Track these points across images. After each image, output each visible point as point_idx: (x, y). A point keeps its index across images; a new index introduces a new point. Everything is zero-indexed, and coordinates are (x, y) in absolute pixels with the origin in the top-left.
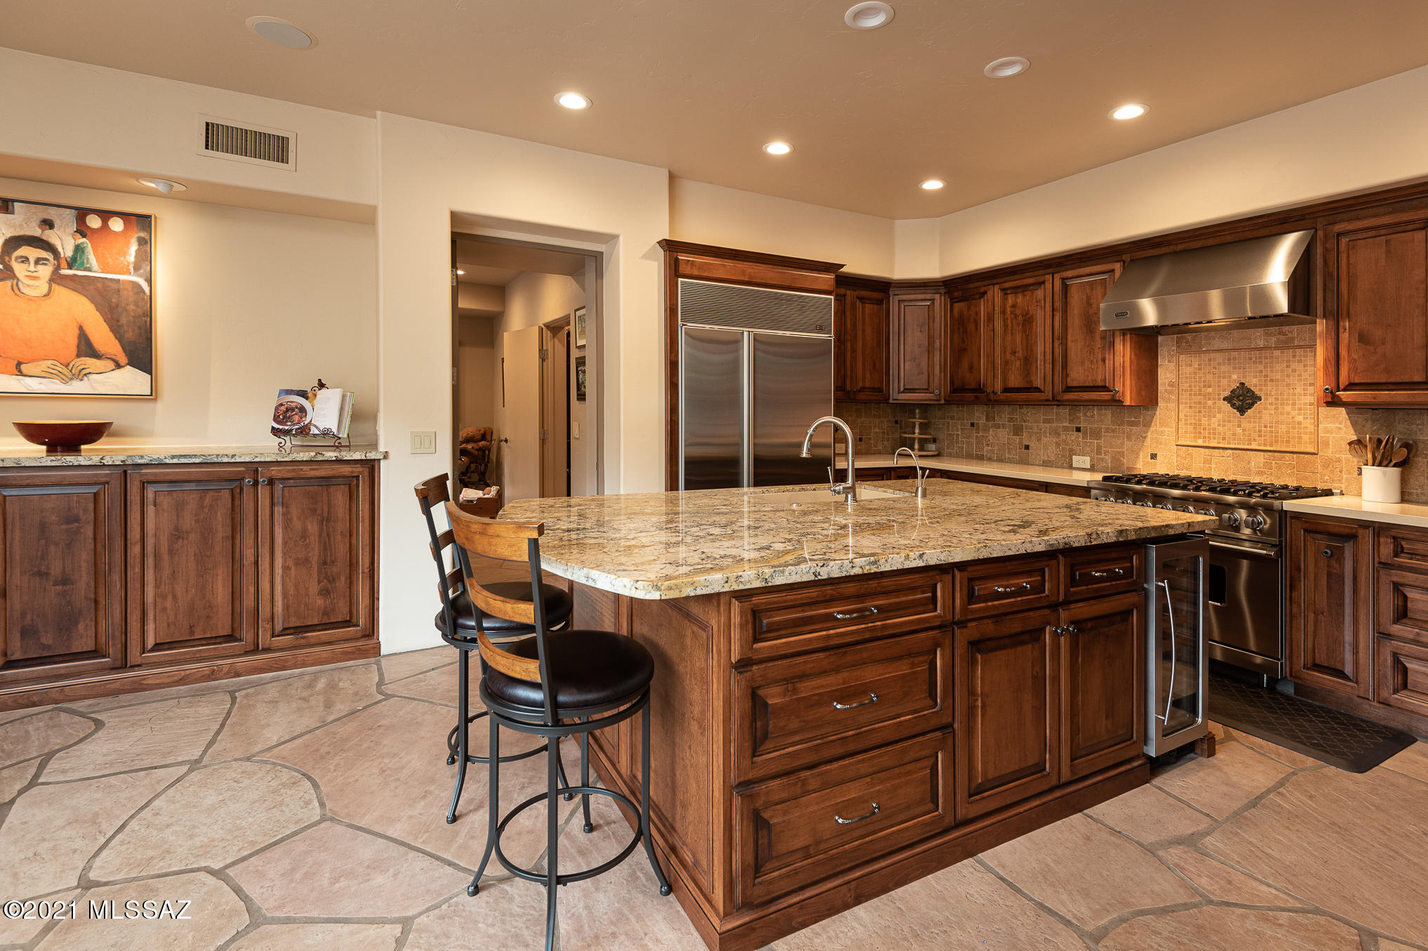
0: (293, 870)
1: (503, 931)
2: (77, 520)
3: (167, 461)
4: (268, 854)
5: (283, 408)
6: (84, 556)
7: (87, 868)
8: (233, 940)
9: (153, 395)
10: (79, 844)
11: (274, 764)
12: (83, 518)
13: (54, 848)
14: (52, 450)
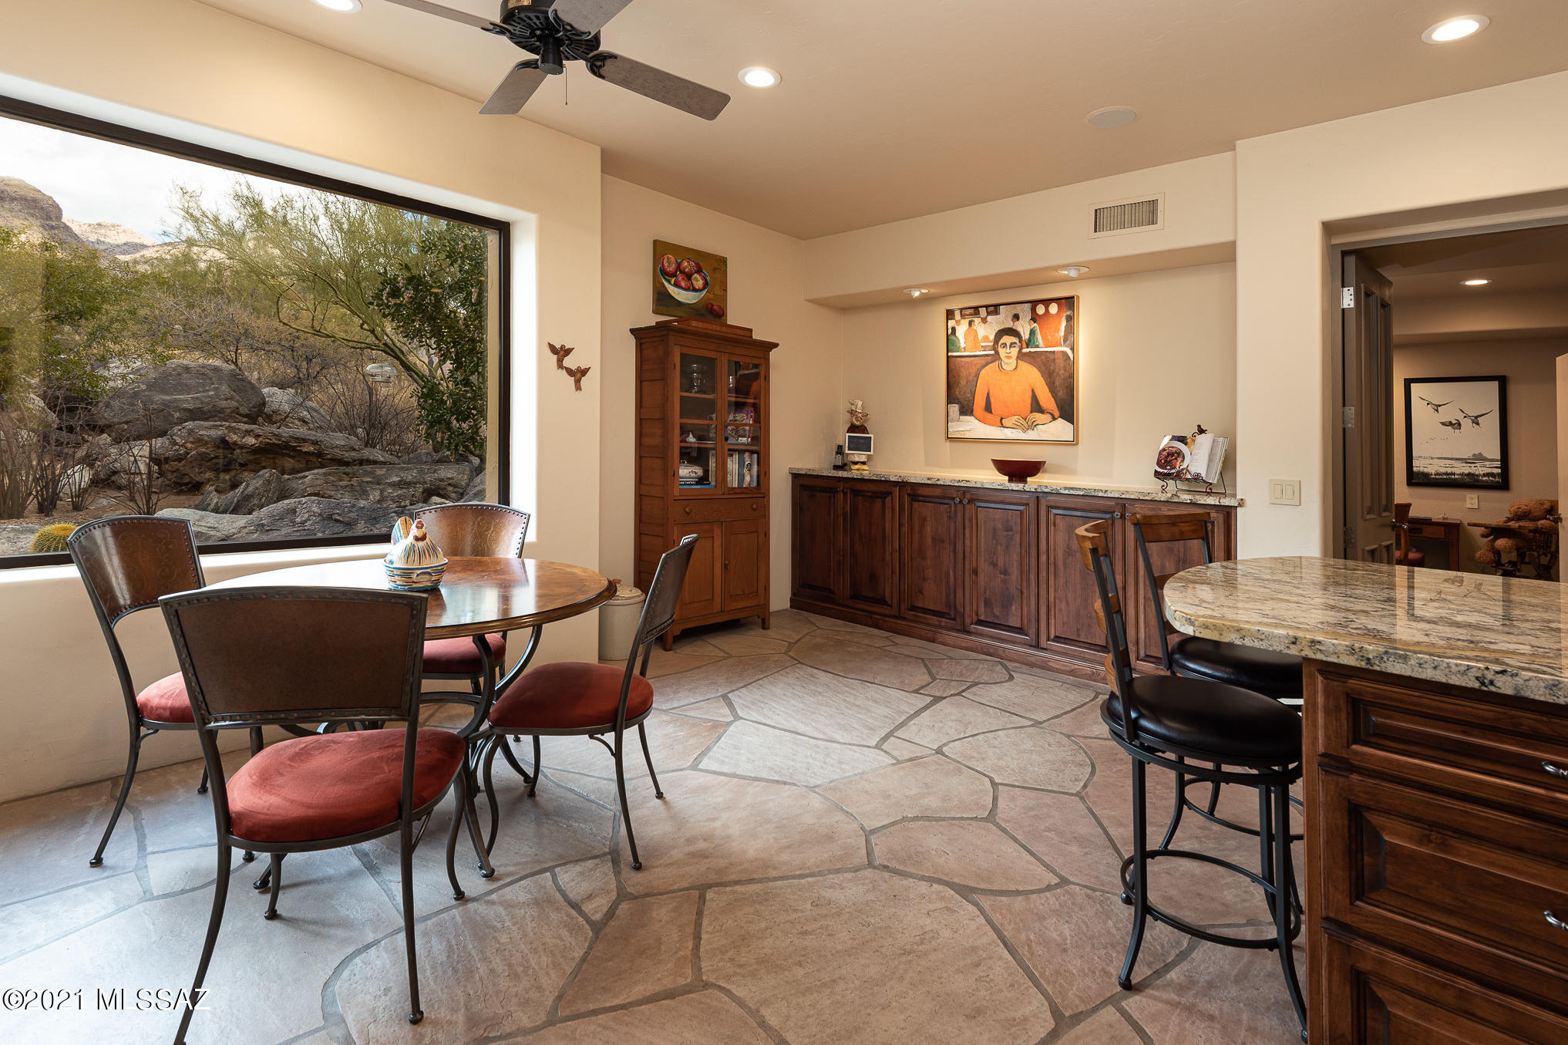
0: (1032, 809)
1: (1121, 938)
2: (1011, 530)
3: (1062, 491)
4: (1027, 792)
5: (1165, 453)
6: (1015, 557)
7: (945, 745)
8: (971, 819)
9: (1074, 442)
10: (952, 732)
11: (1081, 747)
12: (1014, 528)
13: (942, 728)
14: (1010, 481)
